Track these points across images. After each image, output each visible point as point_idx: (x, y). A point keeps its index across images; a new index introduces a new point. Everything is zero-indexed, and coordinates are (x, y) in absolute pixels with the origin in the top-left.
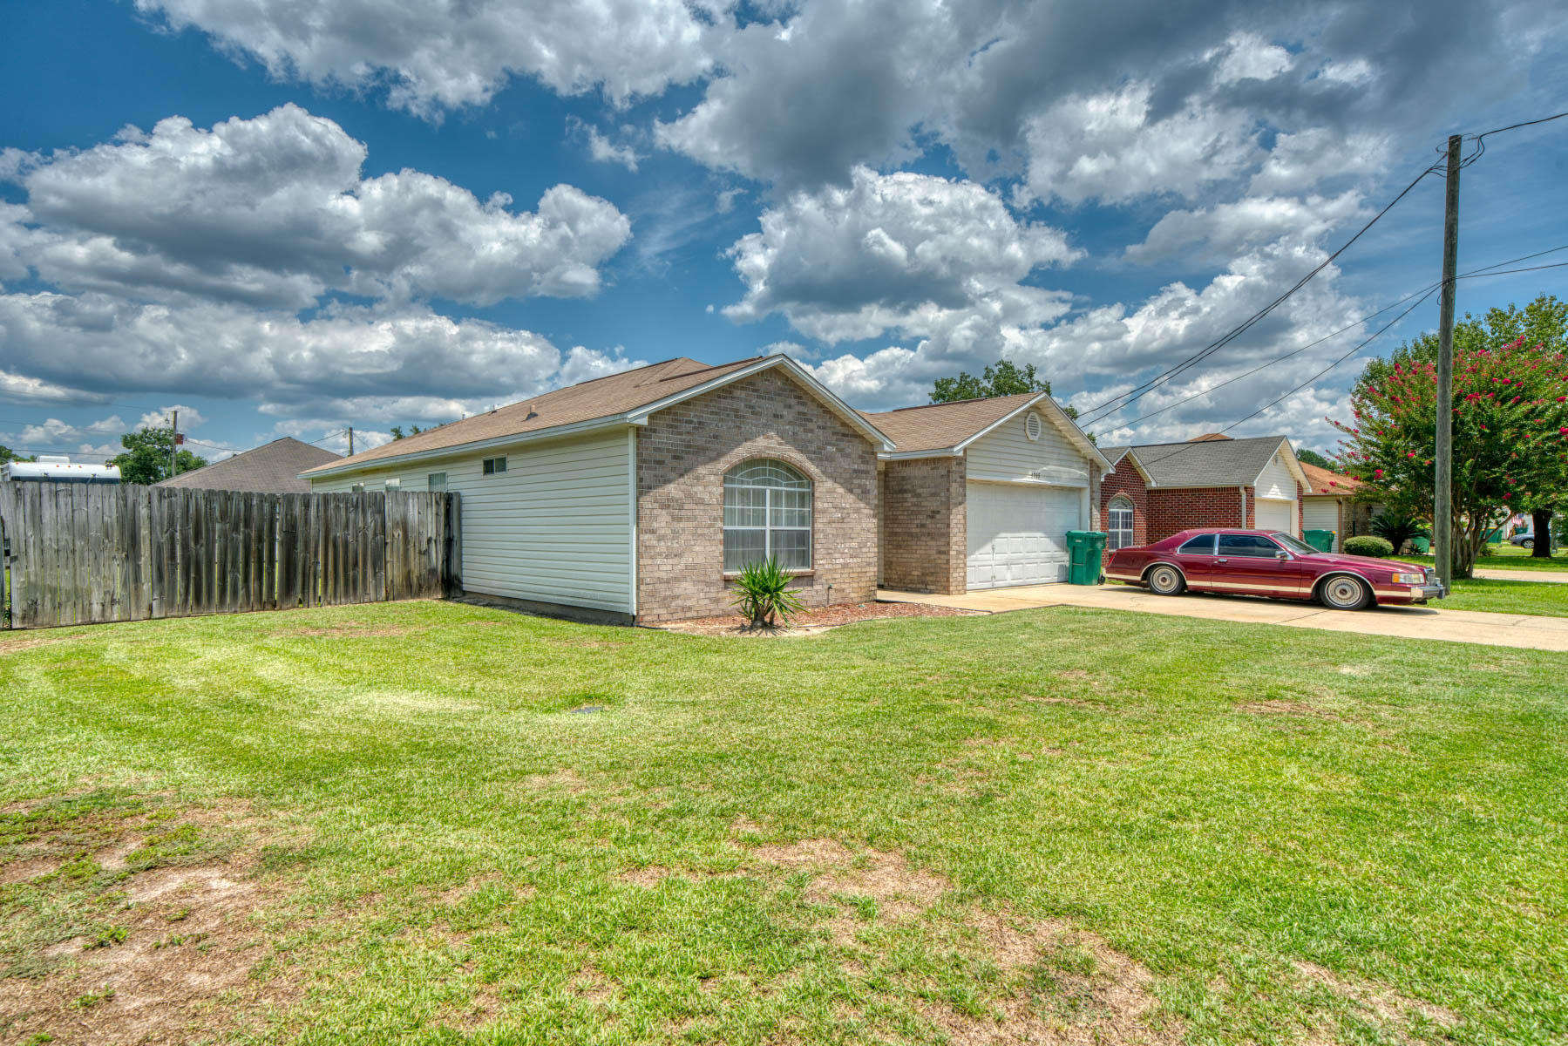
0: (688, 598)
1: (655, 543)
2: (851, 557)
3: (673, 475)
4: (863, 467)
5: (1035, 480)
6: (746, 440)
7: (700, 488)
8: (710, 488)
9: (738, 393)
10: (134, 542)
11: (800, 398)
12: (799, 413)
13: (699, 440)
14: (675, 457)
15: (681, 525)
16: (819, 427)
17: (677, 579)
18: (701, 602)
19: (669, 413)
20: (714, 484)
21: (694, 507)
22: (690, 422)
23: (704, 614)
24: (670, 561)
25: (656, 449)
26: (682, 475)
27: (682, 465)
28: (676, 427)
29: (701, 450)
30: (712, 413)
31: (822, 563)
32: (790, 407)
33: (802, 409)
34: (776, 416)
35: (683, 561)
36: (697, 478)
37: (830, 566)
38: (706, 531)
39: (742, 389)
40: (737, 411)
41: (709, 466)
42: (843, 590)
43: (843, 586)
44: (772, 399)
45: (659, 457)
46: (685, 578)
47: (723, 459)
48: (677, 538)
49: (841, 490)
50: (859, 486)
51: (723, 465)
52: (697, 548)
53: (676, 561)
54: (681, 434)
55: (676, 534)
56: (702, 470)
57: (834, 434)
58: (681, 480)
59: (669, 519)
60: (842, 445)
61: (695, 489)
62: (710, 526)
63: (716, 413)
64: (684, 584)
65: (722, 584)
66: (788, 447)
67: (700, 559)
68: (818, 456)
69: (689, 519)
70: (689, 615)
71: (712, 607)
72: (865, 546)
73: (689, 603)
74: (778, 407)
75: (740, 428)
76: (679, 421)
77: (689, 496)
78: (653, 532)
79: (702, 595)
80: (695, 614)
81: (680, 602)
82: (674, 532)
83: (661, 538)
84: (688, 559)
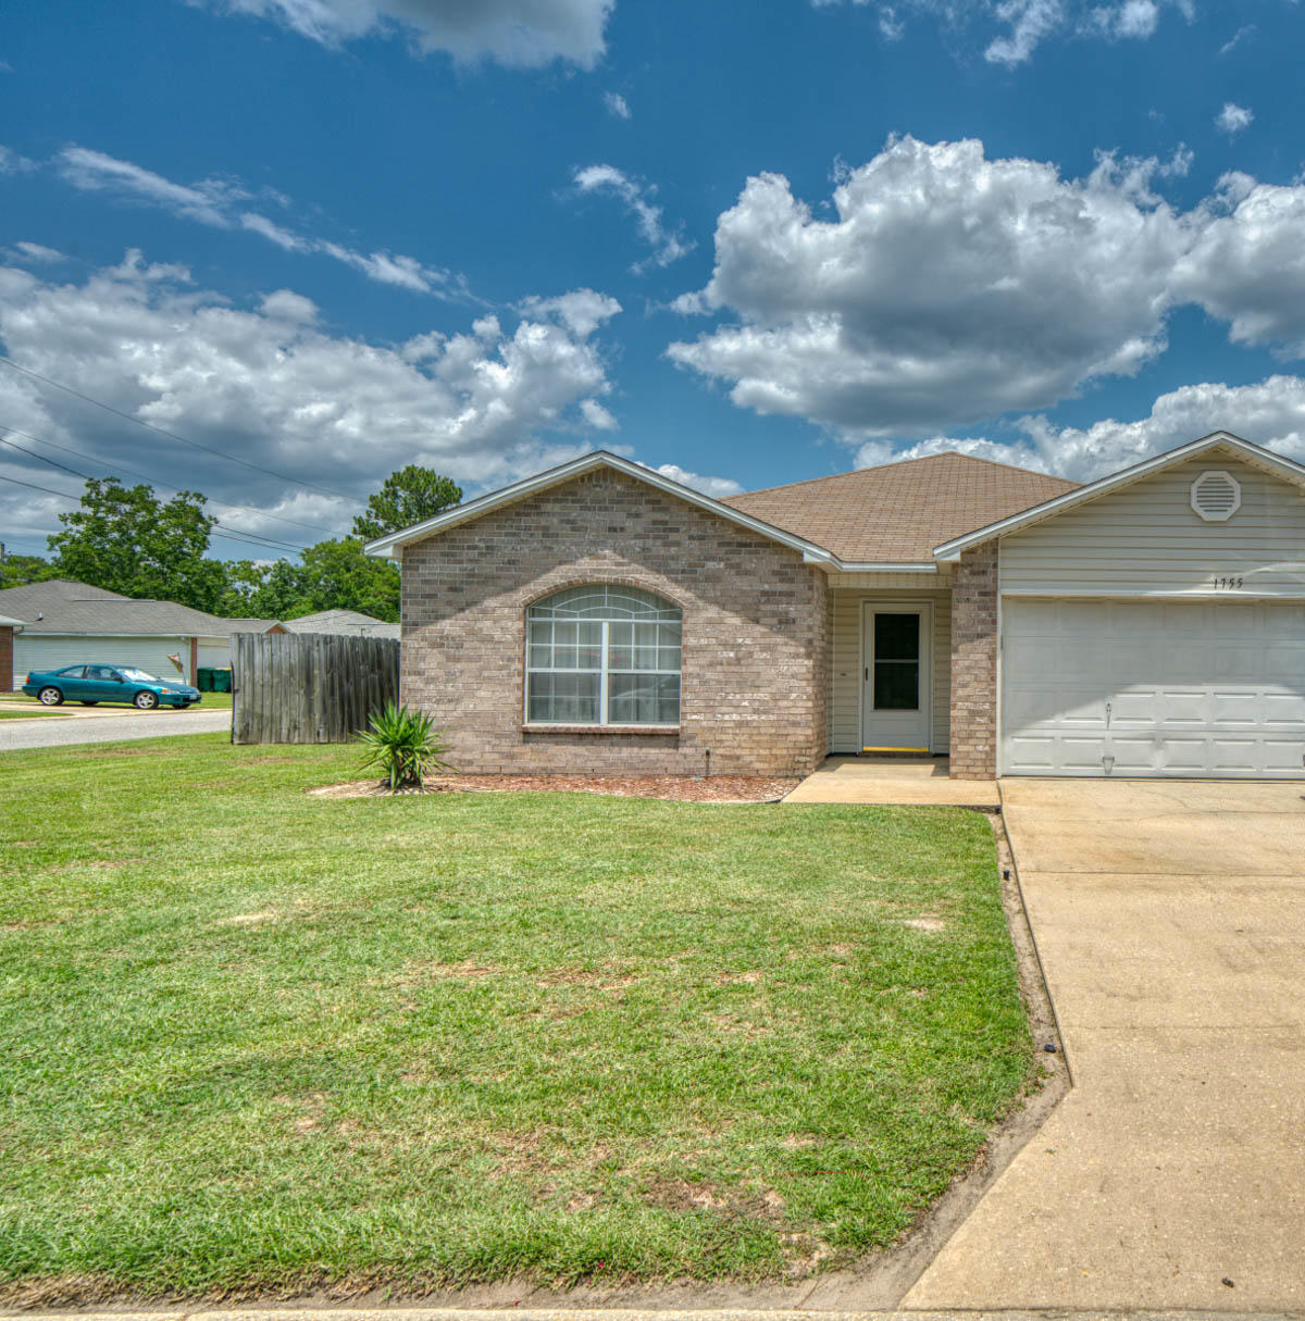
0: (465, 750)
1: (421, 686)
2: (756, 711)
3: (449, 610)
4: (784, 587)
5: (1227, 591)
6: (560, 563)
7: (488, 623)
8: (503, 623)
9: (548, 507)
10: (309, 680)
11: (658, 502)
12: (654, 522)
13: (487, 567)
14: (453, 589)
15: (459, 666)
16: (691, 538)
17: (452, 728)
18: (487, 756)
19: (442, 541)
20: (509, 618)
21: (478, 645)
22: (475, 548)
23: (491, 771)
24: (443, 707)
25: (426, 582)
26: (462, 610)
27: (461, 598)
28: (453, 555)
29: (488, 580)
30: (507, 534)
31: (693, 718)
32: (637, 515)
33: (659, 516)
34: (612, 529)
35: (461, 708)
36: (484, 612)
37: (711, 724)
38: (495, 673)
39: (557, 501)
40: (546, 528)
41: (501, 599)
42: (738, 758)
43: (738, 752)
44: (606, 509)
45: (428, 589)
46: (462, 727)
47: (523, 589)
48: (454, 681)
49: (733, 620)
50: (774, 614)
51: (523, 595)
52: (482, 694)
53: (451, 706)
54: (461, 562)
55: (451, 677)
56: (490, 603)
57: (720, 544)
58: (461, 615)
59: (442, 659)
60: (736, 559)
61: (479, 625)
62: (501, 668)
63: (514, 535)
64: (461, 734)
65: (521, 737)
66: (634, 566)
67: (487, 707)
68: (689, 575)
69: (470, 660)
70: (468, 769)
71: (503, 762)
72: (785, 697)
73: (467, 756)
74: (619, 517)
75: (551, 548)
76: (458, 547)
77: (472, 633)
78: (419, 673)
79: (487, 748)
80: (478, 770)
81: (455, 754)
82: (448, 673)
83: (430, 681)
84: (468, 705)
